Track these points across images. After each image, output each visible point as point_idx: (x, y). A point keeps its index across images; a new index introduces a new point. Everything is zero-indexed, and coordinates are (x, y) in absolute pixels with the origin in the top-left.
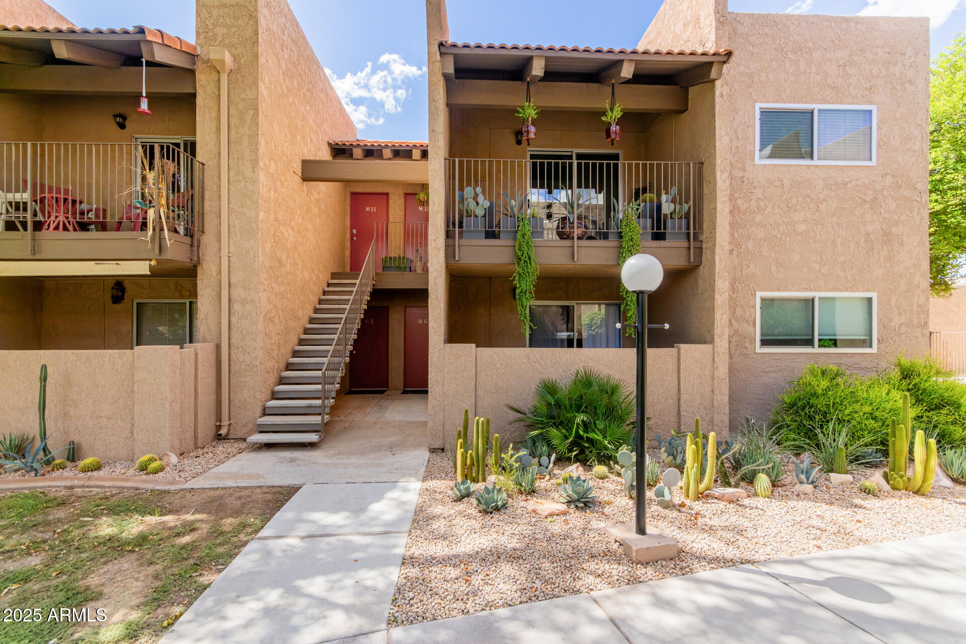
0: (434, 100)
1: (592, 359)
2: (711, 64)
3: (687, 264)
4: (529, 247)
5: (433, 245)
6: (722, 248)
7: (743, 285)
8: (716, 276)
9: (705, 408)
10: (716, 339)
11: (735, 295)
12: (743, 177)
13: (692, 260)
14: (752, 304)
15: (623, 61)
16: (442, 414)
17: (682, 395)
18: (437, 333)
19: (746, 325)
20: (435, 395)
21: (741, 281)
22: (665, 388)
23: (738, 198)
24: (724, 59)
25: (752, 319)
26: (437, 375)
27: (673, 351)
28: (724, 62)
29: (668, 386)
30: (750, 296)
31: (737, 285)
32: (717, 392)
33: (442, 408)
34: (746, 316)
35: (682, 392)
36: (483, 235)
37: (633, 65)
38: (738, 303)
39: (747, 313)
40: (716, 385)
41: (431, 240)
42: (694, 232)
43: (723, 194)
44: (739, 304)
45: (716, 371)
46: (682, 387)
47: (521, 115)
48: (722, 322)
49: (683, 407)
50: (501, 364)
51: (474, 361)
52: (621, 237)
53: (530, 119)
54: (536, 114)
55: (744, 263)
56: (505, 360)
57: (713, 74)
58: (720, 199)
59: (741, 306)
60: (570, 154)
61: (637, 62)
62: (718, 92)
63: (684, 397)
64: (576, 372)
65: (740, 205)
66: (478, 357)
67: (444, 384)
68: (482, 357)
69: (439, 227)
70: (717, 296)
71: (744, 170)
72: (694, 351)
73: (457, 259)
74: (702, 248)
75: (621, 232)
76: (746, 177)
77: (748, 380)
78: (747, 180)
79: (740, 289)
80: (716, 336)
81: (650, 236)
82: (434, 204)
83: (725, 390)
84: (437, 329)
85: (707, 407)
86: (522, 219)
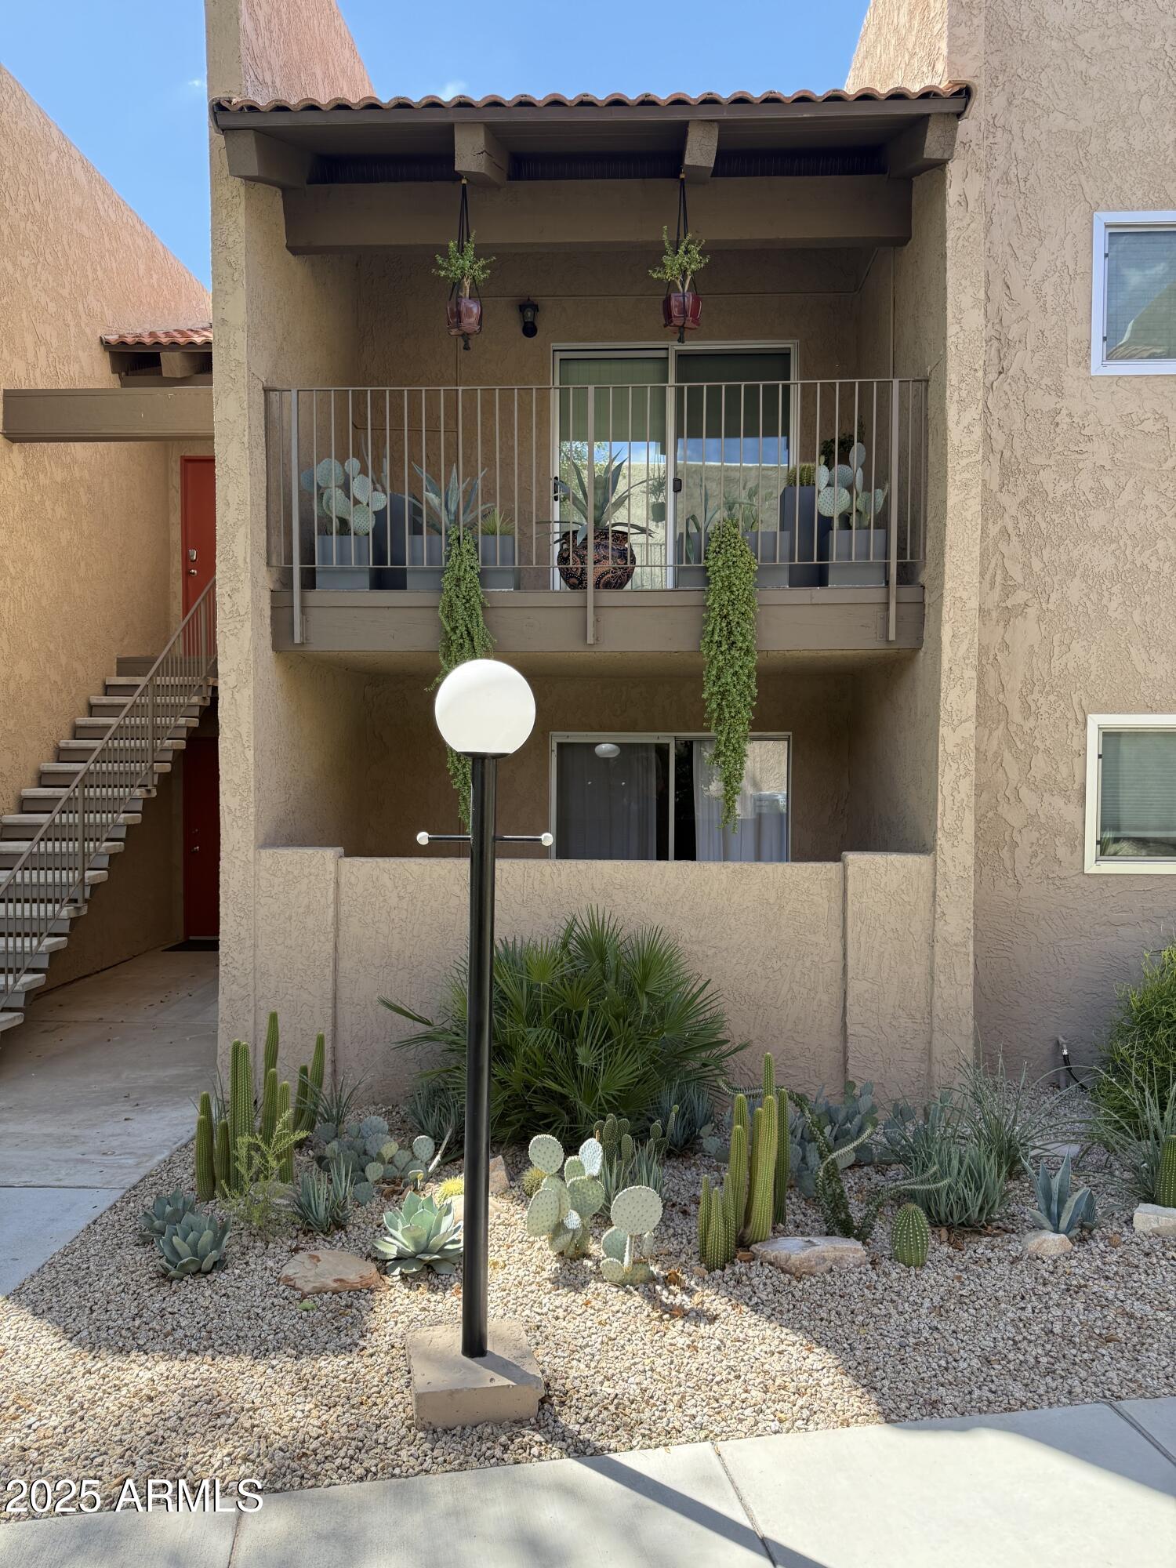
0: (224, 245)
1: (621, 887)
2: (922, 120)
3: (881, 645)
4: (470, 610)
5: (227, 608)
6: (959, 605)
7: (1052, 698)
8: (944, 679)
9: (912, 1017)
10: (941, 840)
11: (1031, 723)
12: (1058, 412)
13: (892, 637)
14: (1076, 746)
15: (685, 124)
16: (250, 1018)
17: (850, 984)
18: (240, 823)
19: (1059, 802)
20: (234, 972)
21: (1048, 688)
22: (808, 964)
23: (1044, 467)
24: (954, 106)
25: (1076, 786)
26: (239, 924)
27: (830, 868)
28: (959, 115)
29: (817, 959)
30: (1072, 724)
31: (1036, 696)
32: (942, 978)
33: (251, 1004)
34: (1059, 778)
35: (850, 975)
36: (366, 580)
37: (715, 133)
38: (1037, 743)
39: (1064, 770)
40: (938, 960)
41: (222, 595)
42: (899, 565)
43: (963, 462)
44: (1042, 747)
45: (940, 924)
46: (850, 962)
47: (443, 273)
48: (958, 797)
49: (853, 1010)
50: (401, 898)
51: (331, 891)
52: (707, 581)
53: (467, 283)
54: (483, 269)
55: (1057, 637)
56: (410, 889)
57: (932, 147)
58: (957, 478)
59: (1047, 751)
60: (662, 354)
61: (723, 125)
62: (952, 194)
63: (856, 987)
64: (570, 919)
65: (1049, 488)
66: (343, 880)
67: (255, 946)
68: (353, 879)
69: (241, 562)
70: (943, 731)
71: (1060, 392)
72: (882, 870)
73: (297, 639)
74: (922, 603)
75: (706, 569)
76: (1064, 412)
77: (1062, 943)
78: (1068, 420)
79: (1044, 708)
80: (939, 834)
81: (785, 576)
82: (228, 504)
83: (965, 973)
84: (238, 814)
85: (918, 1016)
86: (458, 538)
